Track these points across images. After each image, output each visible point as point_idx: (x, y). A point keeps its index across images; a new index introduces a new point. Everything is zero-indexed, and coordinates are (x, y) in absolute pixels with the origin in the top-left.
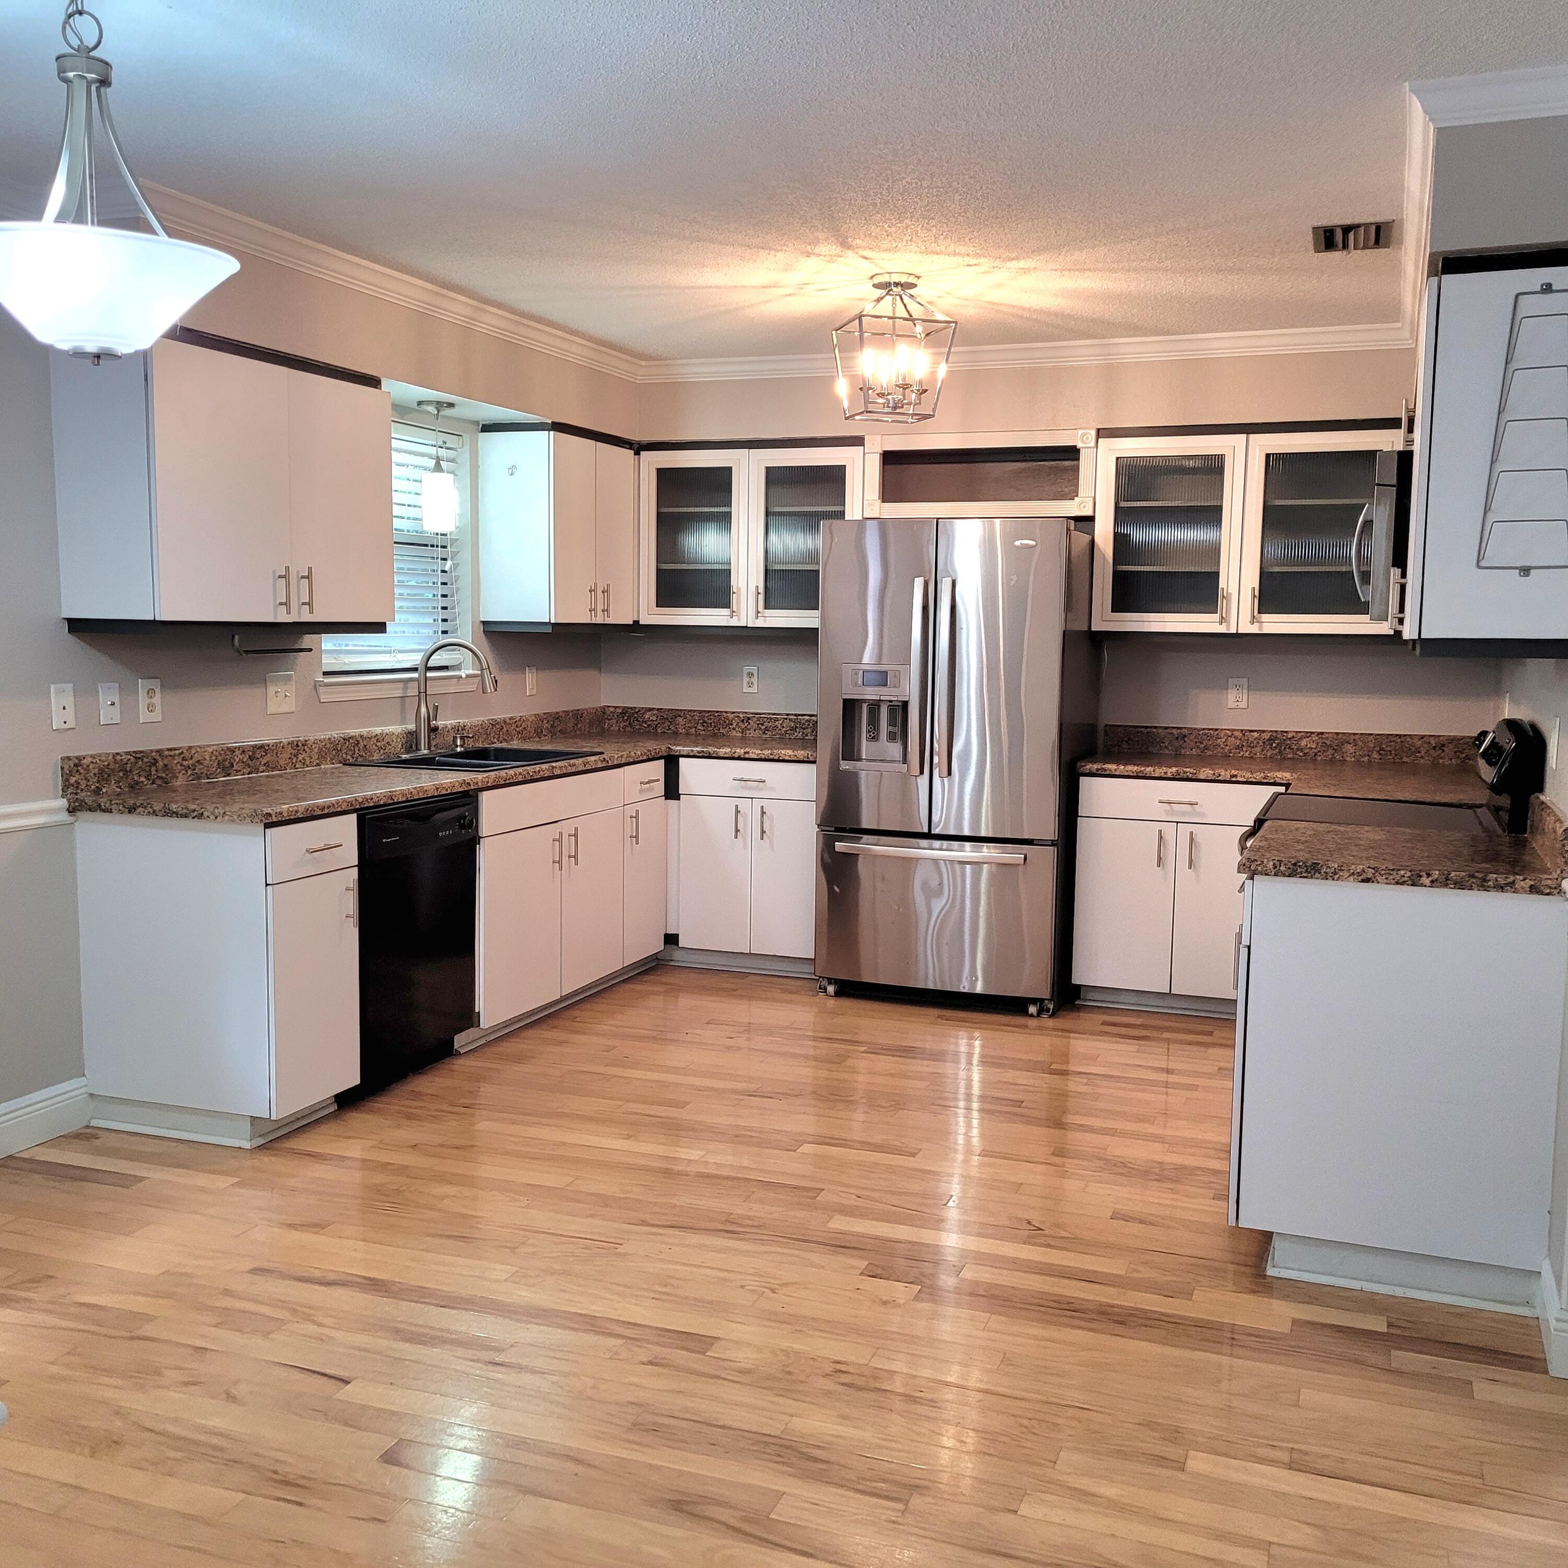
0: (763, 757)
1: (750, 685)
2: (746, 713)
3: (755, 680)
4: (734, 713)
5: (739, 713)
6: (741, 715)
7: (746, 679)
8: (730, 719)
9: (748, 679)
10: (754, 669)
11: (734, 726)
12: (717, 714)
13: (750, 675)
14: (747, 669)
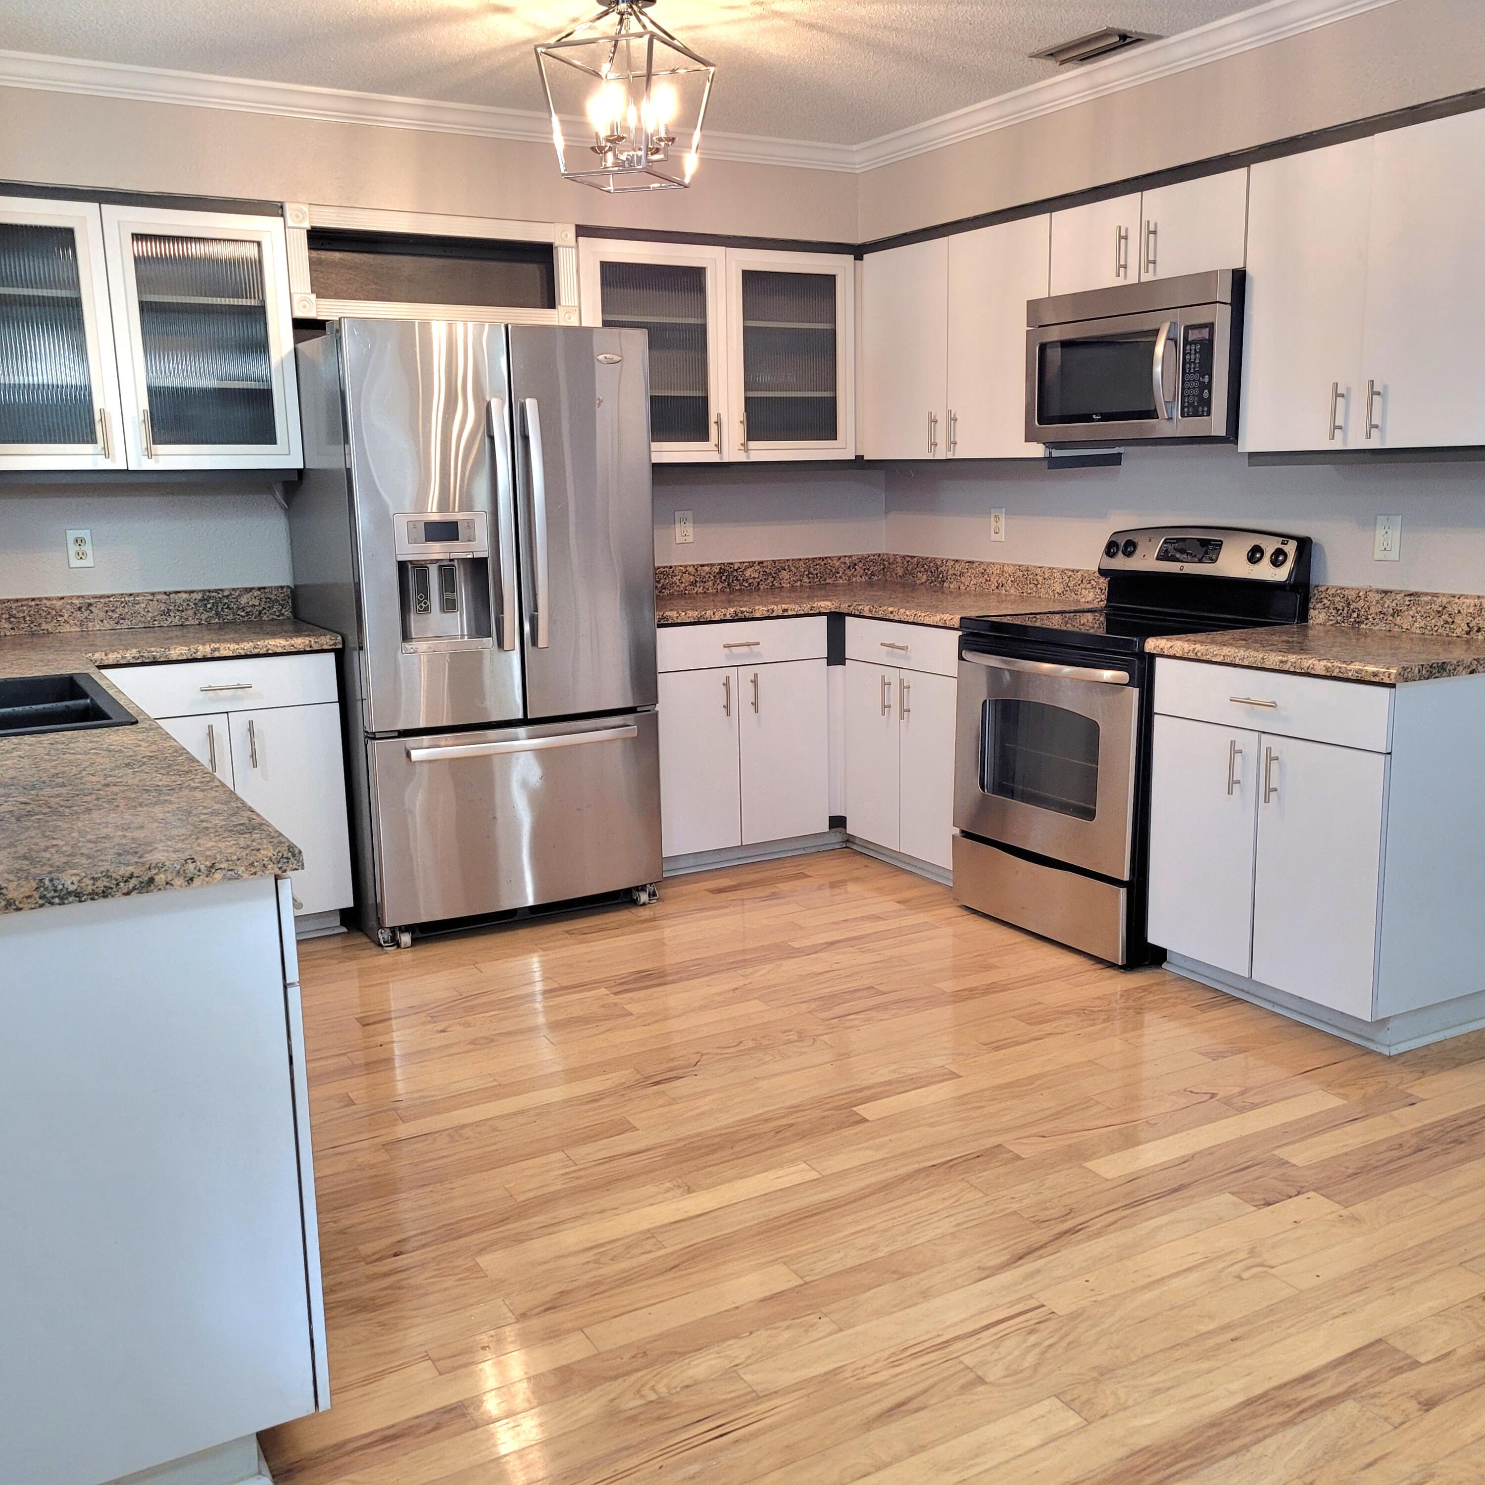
0: (243, 653)
1: (81, 556)
2: (83, 597)
3: (88, 548)
4: (62, 598)
5: (71, 597)
6: (76, 601)
7: (73, 549)
8: (58, 609)
9: (77, 548)
10: (85, 534)
11: (66, 617)
12: (33, 603)
13: (79, 541)
14: (72, 535)
